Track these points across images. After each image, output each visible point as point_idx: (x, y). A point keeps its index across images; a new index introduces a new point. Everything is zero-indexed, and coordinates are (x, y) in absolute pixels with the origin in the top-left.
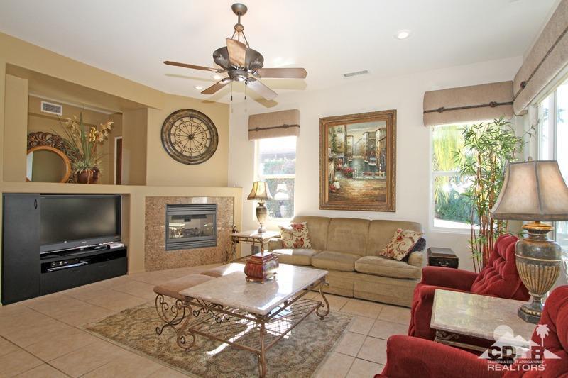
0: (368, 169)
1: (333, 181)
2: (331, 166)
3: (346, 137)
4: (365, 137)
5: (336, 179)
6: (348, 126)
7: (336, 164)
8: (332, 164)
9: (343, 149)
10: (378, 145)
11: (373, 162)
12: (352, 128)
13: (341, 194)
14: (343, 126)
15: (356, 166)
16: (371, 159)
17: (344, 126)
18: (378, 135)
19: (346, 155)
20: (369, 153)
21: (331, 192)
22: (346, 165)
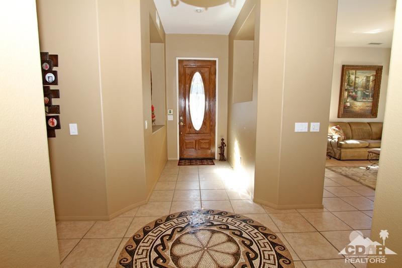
0: (365, 96)
1: (347, 102)
2: (346, 94)
3: (355, 77)
4: (365, 78)
5: (348, 101)
6: (357, 71)
7: (349, 92)
8: (347, 93)
9: (353, 84)
10: (371, 83)
11: (367, 92)
12: (359, 73)
13: (351, 109)
15: (359, 94)
16: (367, 91)
17: (354, 71)
18: (371, 78)
19: (354, 88)
20: (366, 87)
21: (344, 108)
22: (354, 93)
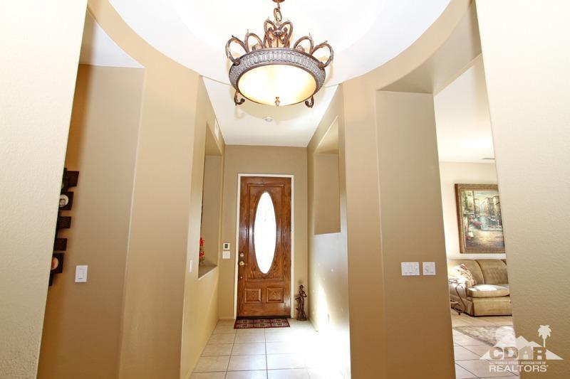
0: (491, 223)
1: (468, 231)
3: (474, 199)
4: (486, 200)
5: (470, 230)
6: (475, 192)
7: (469, 219)
8: (466, 219)
9: (472, 208)
10: (495, 207)
11: (493, 218)
12: (478, 194)
13: (475, 241)
14: (471, 192)
15: (483, 221)
16: (492, 216)
18: (495, 200)
19: (475, 213)
20: (491, 212)
21: (467, 239)
22: (476, 220)
